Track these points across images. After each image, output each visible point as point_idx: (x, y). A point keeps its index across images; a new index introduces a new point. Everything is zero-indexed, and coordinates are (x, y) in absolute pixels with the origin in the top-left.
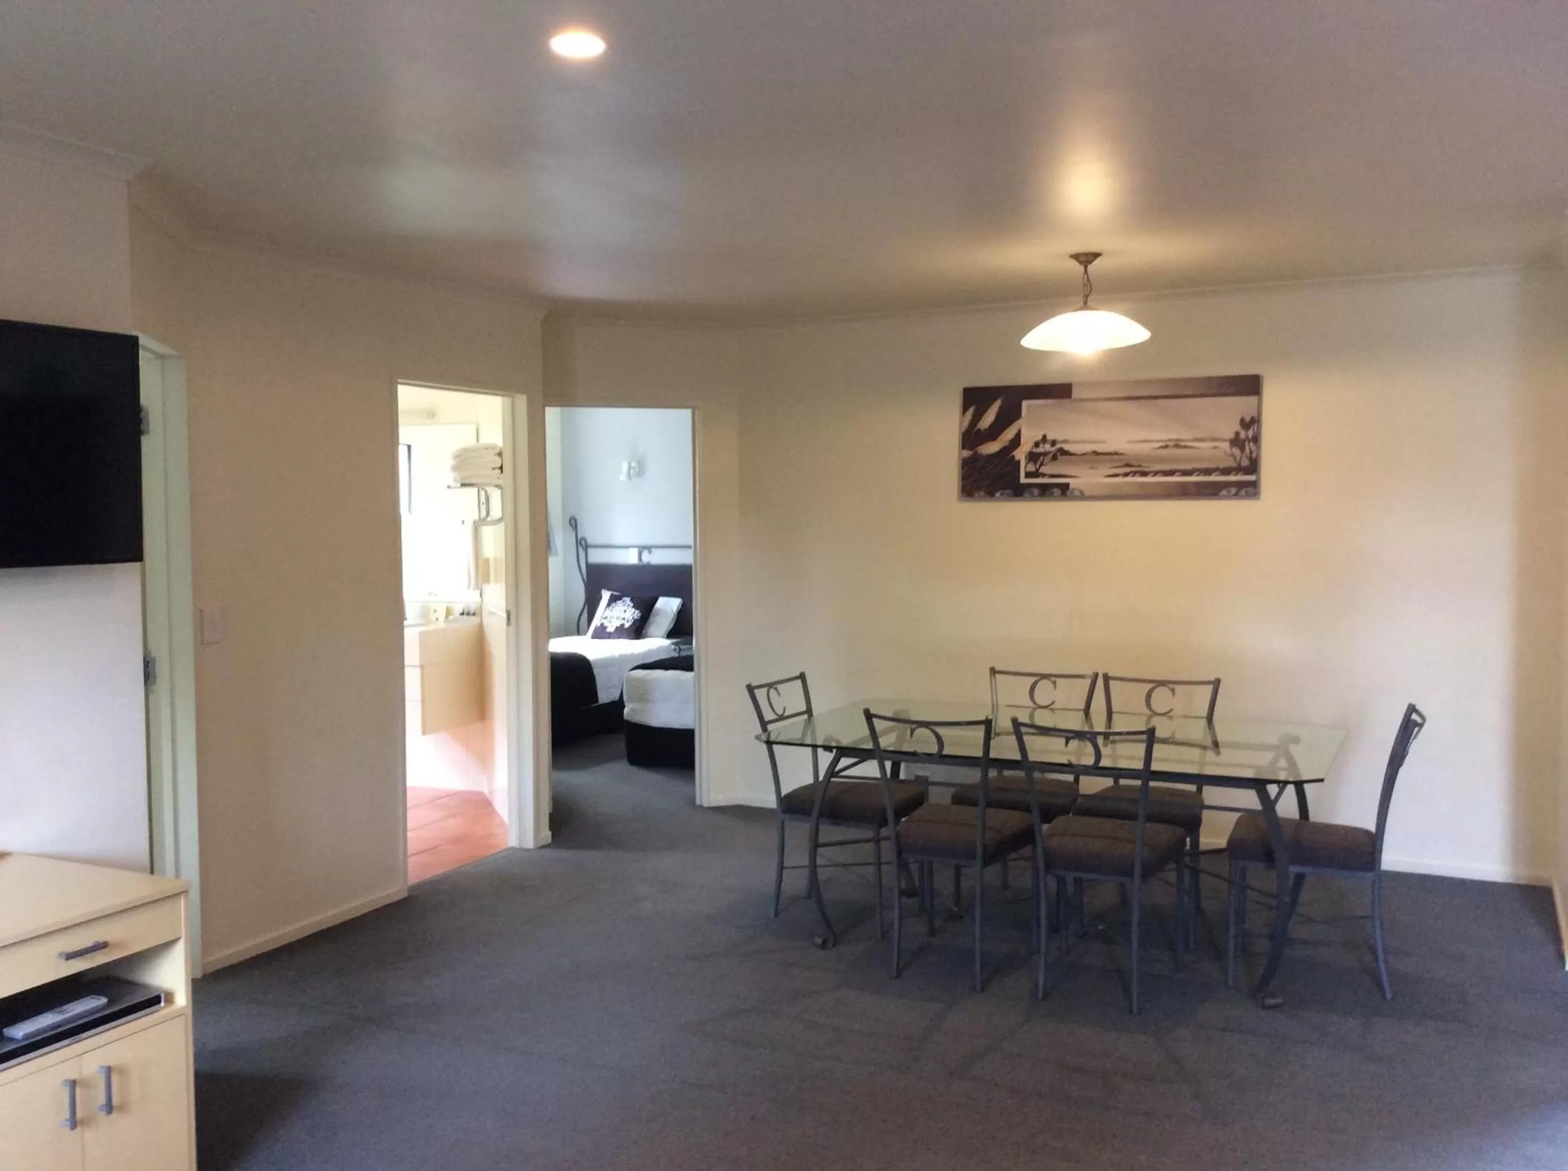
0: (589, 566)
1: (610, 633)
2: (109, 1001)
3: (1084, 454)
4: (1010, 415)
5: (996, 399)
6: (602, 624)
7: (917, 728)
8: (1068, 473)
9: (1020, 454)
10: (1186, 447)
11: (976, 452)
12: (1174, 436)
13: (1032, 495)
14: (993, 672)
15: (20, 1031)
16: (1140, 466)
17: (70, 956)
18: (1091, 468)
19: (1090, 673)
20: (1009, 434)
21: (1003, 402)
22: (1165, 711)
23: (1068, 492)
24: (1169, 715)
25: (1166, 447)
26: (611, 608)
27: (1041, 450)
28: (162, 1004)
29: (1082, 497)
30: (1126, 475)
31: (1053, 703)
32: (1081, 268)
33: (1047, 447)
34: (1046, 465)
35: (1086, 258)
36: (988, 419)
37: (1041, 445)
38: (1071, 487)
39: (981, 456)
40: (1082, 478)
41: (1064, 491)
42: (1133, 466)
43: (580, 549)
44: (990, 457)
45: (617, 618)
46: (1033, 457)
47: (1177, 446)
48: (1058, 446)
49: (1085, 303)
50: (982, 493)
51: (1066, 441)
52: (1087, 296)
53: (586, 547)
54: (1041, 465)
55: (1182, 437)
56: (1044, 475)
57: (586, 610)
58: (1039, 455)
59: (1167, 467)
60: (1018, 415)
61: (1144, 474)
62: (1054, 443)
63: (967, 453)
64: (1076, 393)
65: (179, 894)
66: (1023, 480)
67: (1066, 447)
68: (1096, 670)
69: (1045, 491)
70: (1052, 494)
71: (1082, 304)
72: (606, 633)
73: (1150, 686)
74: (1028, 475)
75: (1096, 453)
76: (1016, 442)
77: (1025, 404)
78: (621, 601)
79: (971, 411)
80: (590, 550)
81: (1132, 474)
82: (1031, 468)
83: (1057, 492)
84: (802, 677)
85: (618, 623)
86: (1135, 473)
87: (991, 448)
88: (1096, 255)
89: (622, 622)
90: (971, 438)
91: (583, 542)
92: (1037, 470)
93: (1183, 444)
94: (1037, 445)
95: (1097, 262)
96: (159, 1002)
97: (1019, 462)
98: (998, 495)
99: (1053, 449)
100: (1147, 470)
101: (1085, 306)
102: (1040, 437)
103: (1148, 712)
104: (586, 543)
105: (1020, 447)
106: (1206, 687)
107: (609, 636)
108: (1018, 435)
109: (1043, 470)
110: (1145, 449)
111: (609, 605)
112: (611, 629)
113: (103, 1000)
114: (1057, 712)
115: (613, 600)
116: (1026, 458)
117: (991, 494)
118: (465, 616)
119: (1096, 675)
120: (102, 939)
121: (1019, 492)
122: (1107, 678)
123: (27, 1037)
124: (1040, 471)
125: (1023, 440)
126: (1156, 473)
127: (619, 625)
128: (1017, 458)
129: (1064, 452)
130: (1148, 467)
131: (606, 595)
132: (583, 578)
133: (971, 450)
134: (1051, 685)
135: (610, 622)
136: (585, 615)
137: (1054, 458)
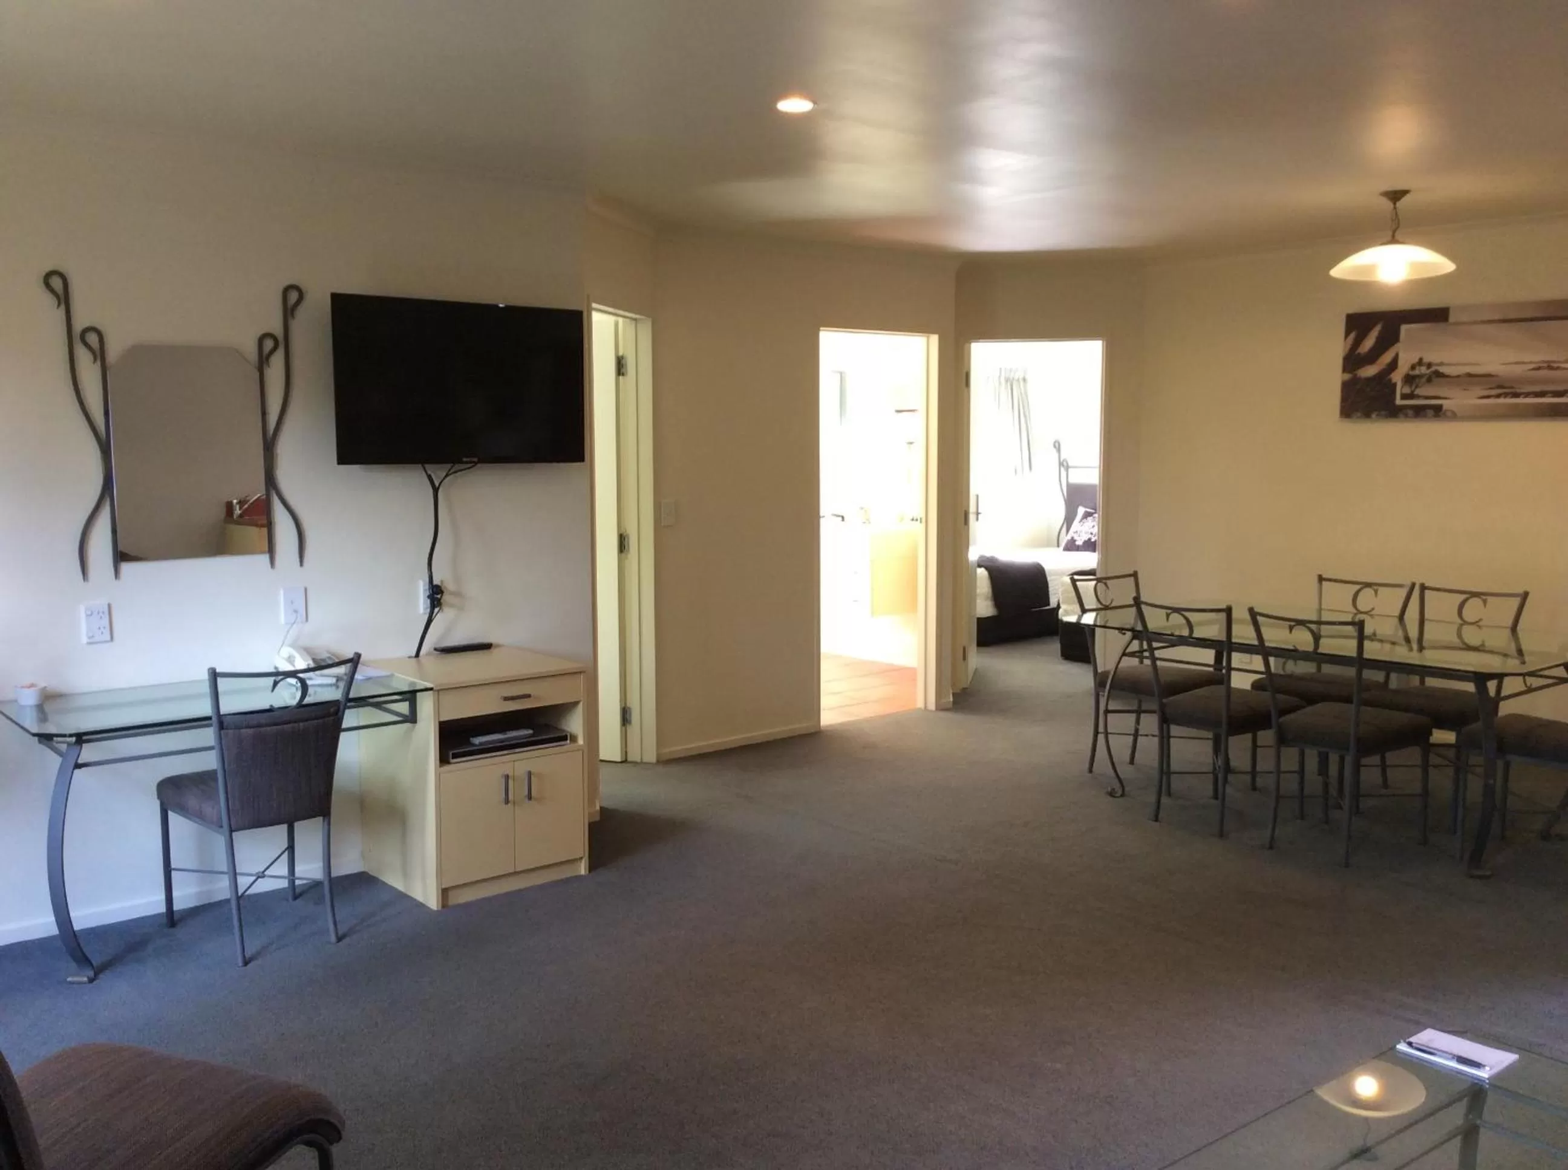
0: (1069, 485)
1: (1078, 546)
2: (534, 733)
3: (1458, 376)
4: (1389, 339)
5: (1374, 325)
6: (1072, 538)
7: (1172, 613)
8: (1442, 394)
9: (1397, 377)
10: (1558, 368)
11: (1356, 375)
12: (1548, 358)
13: (1406, 416)
14: (1321, 579)
15: (477, 740)
16: (1512, 388)
17: (506, 699)
18: (1465, 390)
19: (1408, 583)
20: (1387, 358)
21: (1383, 328)
22: (1473, 621)
23: (1440, 414)
24: (1478, 624)
25: (1539, 368)
26: (1082, 523)
27: (1417, 372)
28: (568, 741)
29: (1454, 416)
30: (1498, 396)
31: (1373, 609)
32: (1392, 205)
33: (1423, 370)
34: (1421, 387)
35: (1396, 196)
36: (1369, 343)
37: (1417, 368)
38: (1444, 408)
39: (1360, 379)
40: (1455, 399)
41: (1437, 412)
42: (1504, 387)
43: (1062, 469)
44: (1369, 380)
45: (1086, 533)
46: (1409, 379)
47: (1550, 368)
48: (1433, 369)
49: (1393, 236)
50: (1359, 414)
51: (1441, 364)
52: (1394, 232)
53: (1067, 468)
54: (1416, 387)
55: (1554, 358)
56: (1418, 397)
57: (1065, 526)
58: (1414, 377)
59: (1537, 388)
60: (1396, 340)
61: (1516, 395)
62: (1429, 365)
63: (1347, 376)
64: (1452, 318)
65: (580, 672)
66: (1399, 402)
67: (1442, 369)
68: (1414, 580)
69: (1419, 412)
70: (1425, 416)
71: (1389, 238)
72: (1075, 545)
73: (1463, 597)
74: (1404, 397)
75: (1469, 375)
76: (1393, 365)
77: (1404, 328)
78: (1091, 518)
79: (1352, 336)
80: (1070, 470)
81: (1503, 396)
82: (1407, 390)
83: (1430, 412)
84: (1135, 575)
85: (1085, 537)
86: (1506, 395)
87: (1369, 371)
88: (1405, 193)
89: (1090, 536)
90: (1352, 361)
91: (1065, 464)
92: (1413, 392)
93: (1555, 365)
94: (1413, 367)
95: (1406, 199)
96: (567, 740)
97: (1395, 385)
98: (1374, 416)
99: (1428, 372)
100: (1518, 391)
101: (1393, 240)
102: (1416, 360)
103: (1460, 621)
104: (1067, 464)
105: (1397, 371)
106: (1513, 599)
107: (1078, 549)
108: (1397, 355)
109: (1418, 392)
110: (1518, 370)
111: (1081, 521)
112: (1079, 542)
113: (531, 732)
114: (1376, 617)
115: (1087, 515)
116: (1402, 380)
117: (1367, 415)
118: (914, 522)
119: (1413, 585)
120: (527, 692)
121: (1393, 412)
122: (1423, 588)
123: (481, 744)
124: (1416, 393)
125: (1400, 363)
126: (1527, 395)
127: (1086, 539)
128: (1394, 381)
129: (1439, 375)
130: (1519, 388)
131: (1081, 511)
132: (1063, 494)
133: (1350, 372)
134: (1373, 592)
135: (1079, 536)
136: (1064, 529)
137: (1429, 380)
